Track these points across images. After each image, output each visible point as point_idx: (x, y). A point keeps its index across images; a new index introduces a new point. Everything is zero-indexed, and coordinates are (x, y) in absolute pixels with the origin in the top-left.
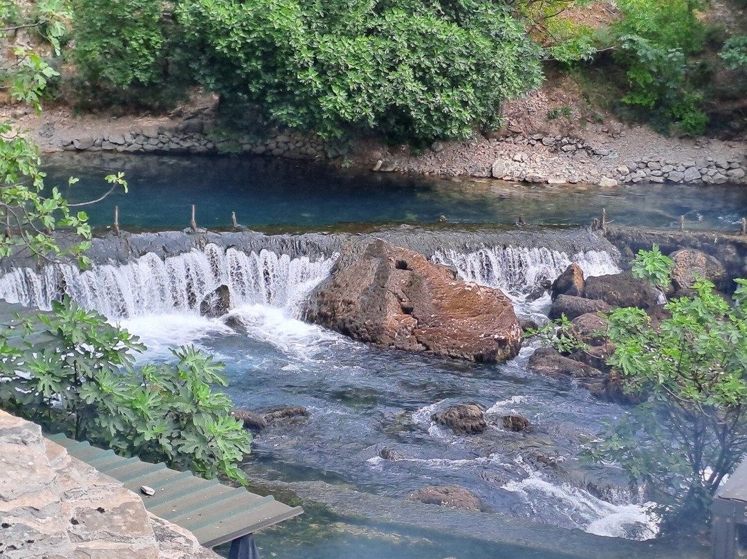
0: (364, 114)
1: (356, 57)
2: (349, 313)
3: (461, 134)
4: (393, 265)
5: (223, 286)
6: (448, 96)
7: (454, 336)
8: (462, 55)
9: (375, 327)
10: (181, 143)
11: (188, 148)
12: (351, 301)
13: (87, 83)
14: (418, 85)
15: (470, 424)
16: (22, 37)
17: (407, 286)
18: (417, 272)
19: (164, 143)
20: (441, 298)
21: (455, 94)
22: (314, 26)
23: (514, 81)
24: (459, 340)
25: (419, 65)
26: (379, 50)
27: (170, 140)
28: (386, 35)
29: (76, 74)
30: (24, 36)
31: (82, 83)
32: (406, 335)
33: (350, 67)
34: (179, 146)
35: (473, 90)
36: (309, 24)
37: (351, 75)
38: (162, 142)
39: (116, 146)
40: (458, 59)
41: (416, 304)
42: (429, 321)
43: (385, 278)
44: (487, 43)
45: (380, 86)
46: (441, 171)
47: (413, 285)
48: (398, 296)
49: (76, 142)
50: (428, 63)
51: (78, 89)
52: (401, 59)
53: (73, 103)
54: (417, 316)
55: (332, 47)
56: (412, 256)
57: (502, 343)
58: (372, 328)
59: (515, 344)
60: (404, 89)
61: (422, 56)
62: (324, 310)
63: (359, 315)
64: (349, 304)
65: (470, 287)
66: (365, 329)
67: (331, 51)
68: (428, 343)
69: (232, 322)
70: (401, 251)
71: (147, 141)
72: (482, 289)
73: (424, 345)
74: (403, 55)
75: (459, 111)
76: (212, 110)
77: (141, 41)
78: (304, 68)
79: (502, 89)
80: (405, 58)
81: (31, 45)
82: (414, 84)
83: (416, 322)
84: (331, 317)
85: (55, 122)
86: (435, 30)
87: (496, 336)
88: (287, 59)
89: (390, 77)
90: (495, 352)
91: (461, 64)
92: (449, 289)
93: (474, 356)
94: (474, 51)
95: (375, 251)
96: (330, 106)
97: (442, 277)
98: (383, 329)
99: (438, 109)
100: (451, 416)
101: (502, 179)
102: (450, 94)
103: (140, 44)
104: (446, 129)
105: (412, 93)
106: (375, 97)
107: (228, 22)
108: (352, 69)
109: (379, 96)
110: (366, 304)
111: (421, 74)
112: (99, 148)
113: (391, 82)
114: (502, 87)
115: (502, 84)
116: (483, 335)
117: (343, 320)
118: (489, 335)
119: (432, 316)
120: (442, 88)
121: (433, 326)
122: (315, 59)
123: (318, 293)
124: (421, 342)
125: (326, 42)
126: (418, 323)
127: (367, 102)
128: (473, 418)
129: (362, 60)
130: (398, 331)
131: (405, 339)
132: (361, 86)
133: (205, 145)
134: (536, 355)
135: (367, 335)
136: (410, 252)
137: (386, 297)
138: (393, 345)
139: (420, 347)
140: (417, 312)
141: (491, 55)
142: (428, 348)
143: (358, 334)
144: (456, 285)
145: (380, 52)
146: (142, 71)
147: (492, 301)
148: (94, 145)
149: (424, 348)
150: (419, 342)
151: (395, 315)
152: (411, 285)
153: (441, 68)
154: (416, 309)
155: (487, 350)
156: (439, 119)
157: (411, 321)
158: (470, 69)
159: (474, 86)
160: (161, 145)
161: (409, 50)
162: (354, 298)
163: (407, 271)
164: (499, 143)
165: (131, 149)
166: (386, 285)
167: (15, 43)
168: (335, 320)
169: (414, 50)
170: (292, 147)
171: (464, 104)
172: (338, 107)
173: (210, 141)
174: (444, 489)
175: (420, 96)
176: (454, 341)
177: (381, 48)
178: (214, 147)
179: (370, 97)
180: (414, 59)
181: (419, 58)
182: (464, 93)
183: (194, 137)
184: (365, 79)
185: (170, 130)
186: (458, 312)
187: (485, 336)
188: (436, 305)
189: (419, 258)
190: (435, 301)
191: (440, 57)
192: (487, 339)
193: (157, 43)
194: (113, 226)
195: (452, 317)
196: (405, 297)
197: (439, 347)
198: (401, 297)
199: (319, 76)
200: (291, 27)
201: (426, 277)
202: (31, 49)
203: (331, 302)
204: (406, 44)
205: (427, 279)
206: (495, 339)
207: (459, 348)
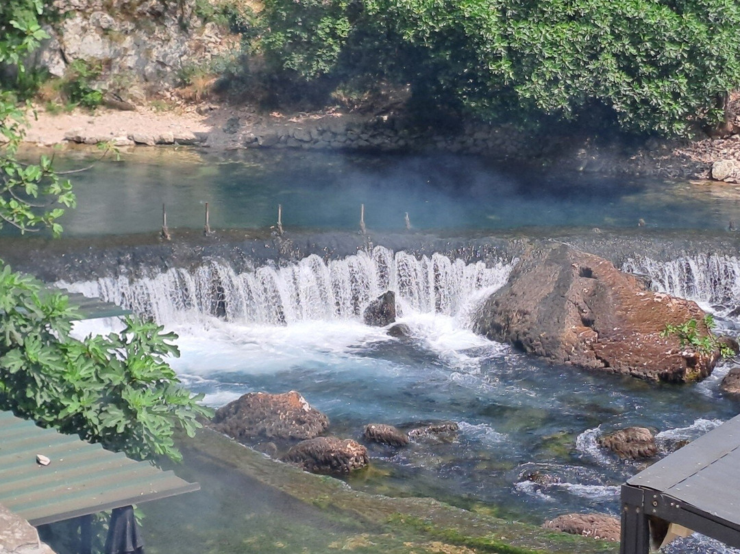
0: (560, 107)
1: (554, 44)
2: (524, 324)
3: (671, 130)
4: (576, 272)
5: (389, 292)
6: (658, 87)
7: (638, 352)
8: (672, 41)
9: (550, 339)
10: (371, 140)
11: (378, 145)
12: (527, 311)
13: (276, 77)
14: (621, 76)
15: (636, 449)
16: (210, 29)
17: (590, 296)
18: (602, 281)
19: (352, 141)
20: (626, 310)
21: (666, 85)
22: (509, 13)
23: (735, 71)
24: (643, 356)
25: (623, 53)
26: (578, 36)
27: (360, 137)
28: (586, 20)
29: (265, 67)
30: (213, 27)
31: (270, 76)
32: (584, 350)
33: (547, 55)
34: (368, 144)
35: (686, 80)
36: (504, 11)
37: (547, 64)
38: (350, 139)
39: (301, 143)
40: (668, 47)
41: (597, 316)
42: (611, 335)
43: (566, 287)
44: (703, 27)
45: (580, 76)
46: (654, 172)
47: (596, 295)
48: (579, 308)
49: (259, 138)
50: (634, 51)
51: (265, 82)
52: (603, 46)
53: (260, 97)
54: (598, 329)
55: (528, 34)
56: (597, 263)
57: (691, 362)
58: (547, 341)
59: (706, 363)
60: (605, 80)
61: (627, 43)
62: (497, 320)
63: (535, 327)
64: (525, 314)
65: (660, 298)
66: (539, 342)
67: (526, 38)
68: (608, 359)
69: (396, 331)
70: (587, 257)
71: (334, 138)
72: (674, 301)
73: (603, 361)
74: (605, 42)
75: (669, 105)
76: (405, 105)
77: (328, 30)
78: (497, 58)
79: (719, 79)
80: (607, 45)
81: (220, 36)
82: (617, 75)
83: (596, 336)
84: (505, 328)
85: (239, 118)
86: (642, 15)
87: (685, 353)
88: (479, 48)
89: (591, 67)
90: (682, 372)
91: (672, 52)
92: (636, 299)
93: (658, 374)
94: (688, 36)
95: (558, 258)
96: (528, 95)
97: (631, 287)
98: (559, 342)
99: (645, 102)
100: (616, 439)
101: (722, 180)
102: (660, 84)
103: (327, 33)
104: (654, 123)
105: (614, 84)
106: (573, 89)
107: (415, 11)
108: (549, 58)
109: (577, 88)
110: (543, 314)
111: (625, 63)
112: (283, 145)
113: (591, 72)
114: (720, 77)
115: (720, 73)
116: (670, 352)
117: (517, 332)
118: (677, 352)
119: (615, 329)
120: (649, 78)
121: (615, 341)
122: (509, 49)
123: (493, 303)
124: (600, 358)
125: (521, 28)
126: (599, 338)
127: (564, 94)
128: (643, 442)
129: (560, 48)
130: (575, 344)
131: (582, 354)
132: (559, 77)
133: (396, 142)
134: (730, 376)
135: (541, 349)
136: (596, 258)
137: (565, 307)
138: (569, 360)
139: (599, 364)
140: (598, 324)
141: (707, 40)
142: (607, 365)
143: (532, 348)
144: (644, 296)
145: (580, 38)
146: (325, 62)
147: (683, 314)
148: (278, 143)
149: (603, 365)
150: (598, 358)
151: (574, 327)
152: (595, 294)
153: (648, 56)
154: (597, 321)
155: (674, 368)
156: (646, 112)
157: (591, 335)
158: (682, 56)
159: (687, 76)
160: (348, 142)
161: (613, 37)
162: (530, 306)
163: (591, 279)
164: (723, 140)
165: (318, 146)
166: (566, 295)
167: (203, 35)
168: (508, 332)
169: (618, 37)
170: (490, 144)
171: (676, 96)
172: (536, 97)
173: (401, 138)
174: (589, 517)
175: (624, 89)
176: (636, 358)
177: (581, 34)
178: (407, 145)
179: (568, 87)
180: (618, 47)
181: (624, 45)
182: (677, 84)
183: (385, 133)
184: (563, 69)
185: (359, 126)
186: (644, 326)
187: (672, 353)
188: (620, 317)
189: (606, 265)
190: (619, 313)
191: (647, 44)
192: (674, 357)
193: (343, 32)
194: (277, 226)
195: (637, 331)
196: (587, 307)
197: (620, 363)
198: (582, 308)
199: (512, 67)
200: (483, 16)
201: (611, 286)
202: (219, 40)
203: (505, 312)
204: (609, 30)
205: (613, 288)
206: (683, 357)
207: (642, 366)
